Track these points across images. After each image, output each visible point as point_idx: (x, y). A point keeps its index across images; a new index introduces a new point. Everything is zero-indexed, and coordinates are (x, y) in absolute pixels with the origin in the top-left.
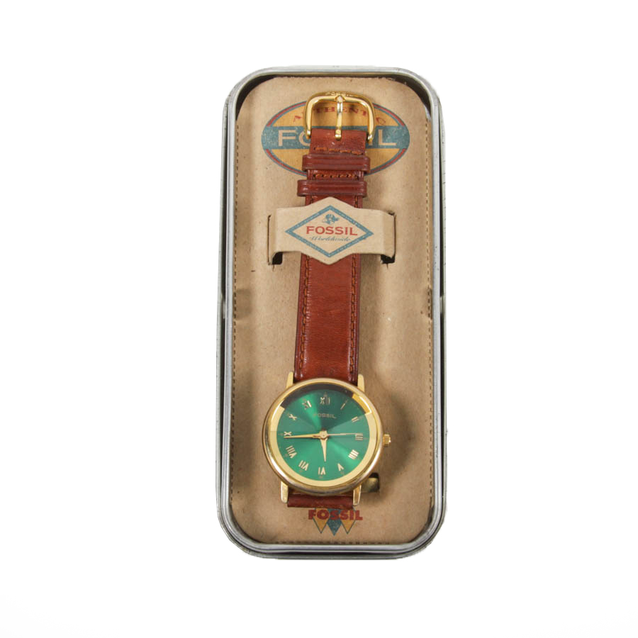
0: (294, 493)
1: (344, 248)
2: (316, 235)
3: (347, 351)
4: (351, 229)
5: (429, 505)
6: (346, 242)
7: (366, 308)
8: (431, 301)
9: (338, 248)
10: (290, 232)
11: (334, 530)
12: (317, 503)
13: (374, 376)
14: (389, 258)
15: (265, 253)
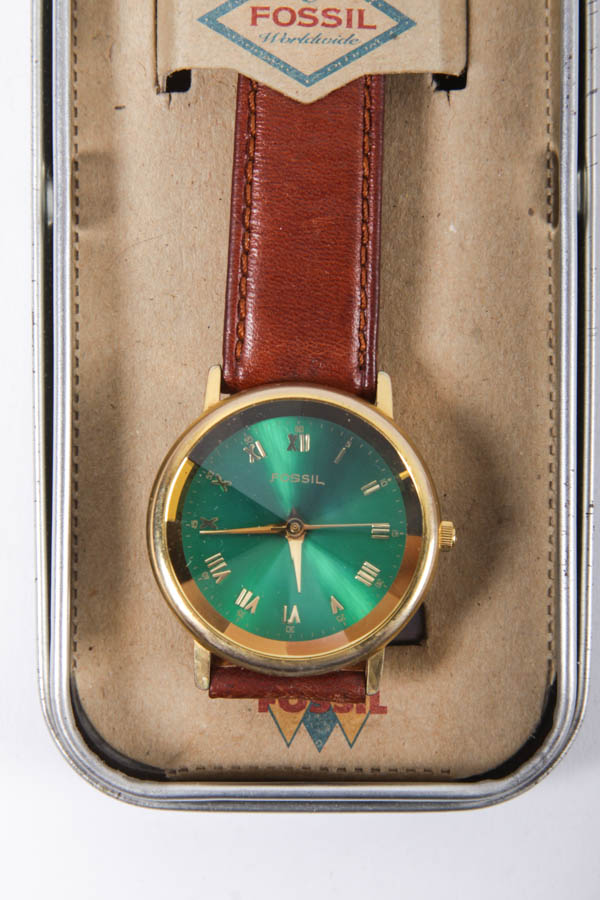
0: (226, 666)
1: (343, 61)
2: (275, 28)
3: (351, 317)
4: (361, 13)
5: (543, 681)
6: (352, 48)
7: (396, 201)
8: (554, 183)
9: (331, 61)
10: (212, 20)
11: (319, 738)
12: (281, 689)
13: (415, 368)
14: (452, 77)
15: (149, 65)
